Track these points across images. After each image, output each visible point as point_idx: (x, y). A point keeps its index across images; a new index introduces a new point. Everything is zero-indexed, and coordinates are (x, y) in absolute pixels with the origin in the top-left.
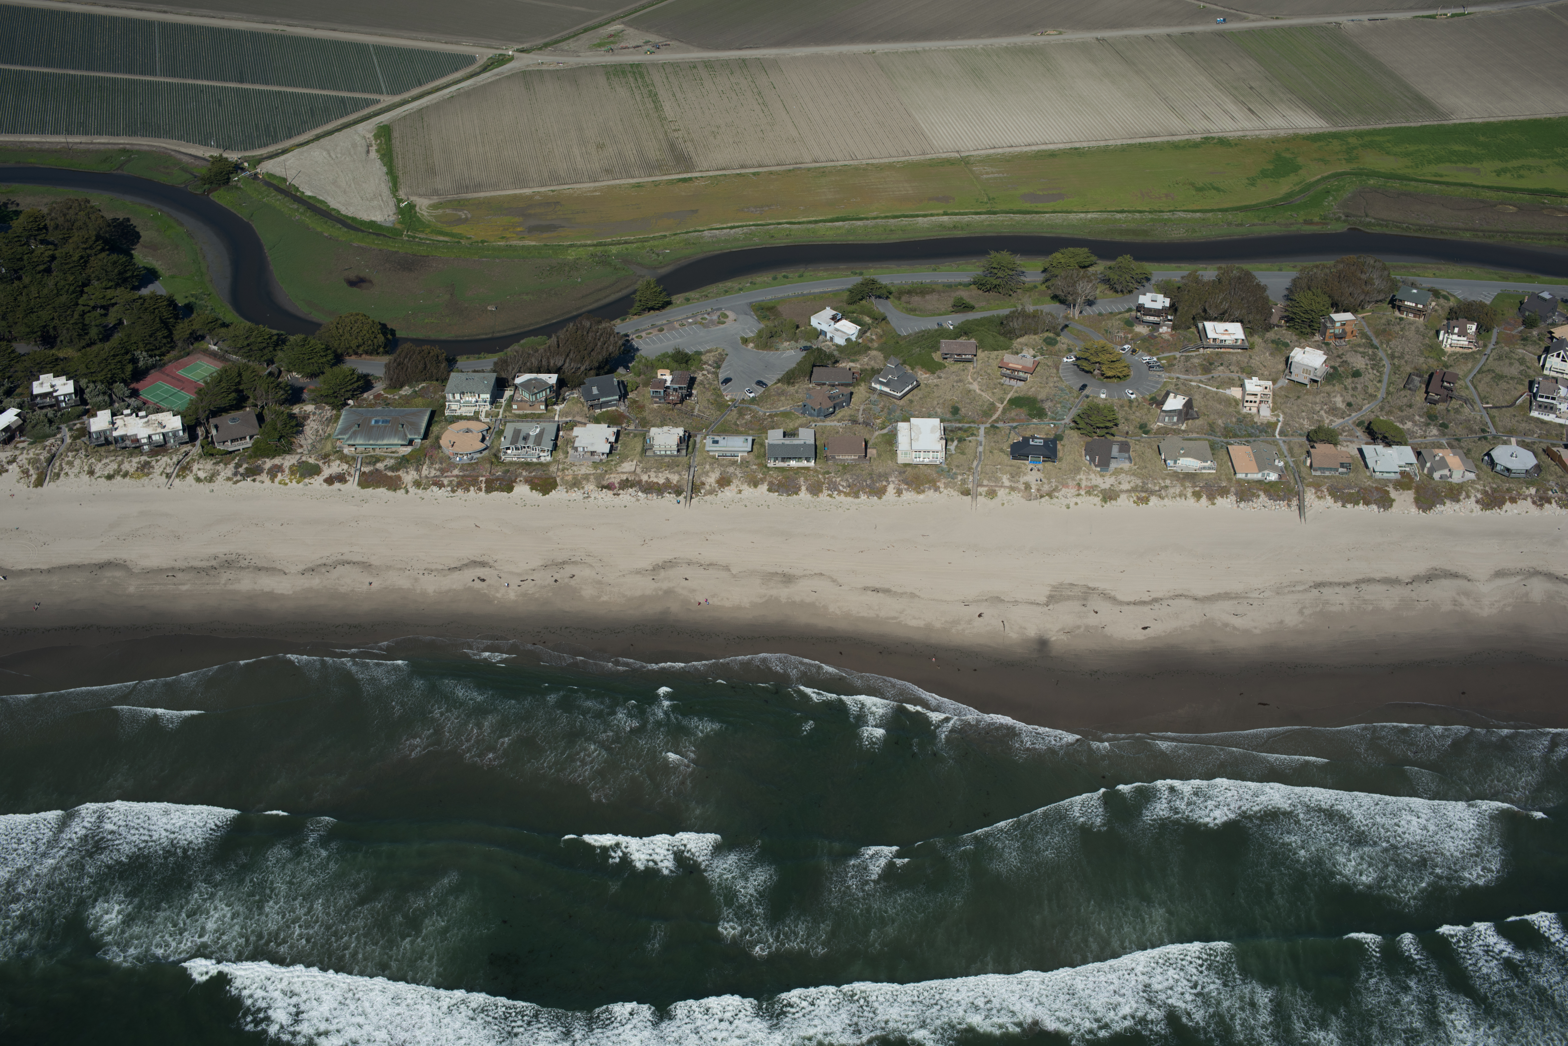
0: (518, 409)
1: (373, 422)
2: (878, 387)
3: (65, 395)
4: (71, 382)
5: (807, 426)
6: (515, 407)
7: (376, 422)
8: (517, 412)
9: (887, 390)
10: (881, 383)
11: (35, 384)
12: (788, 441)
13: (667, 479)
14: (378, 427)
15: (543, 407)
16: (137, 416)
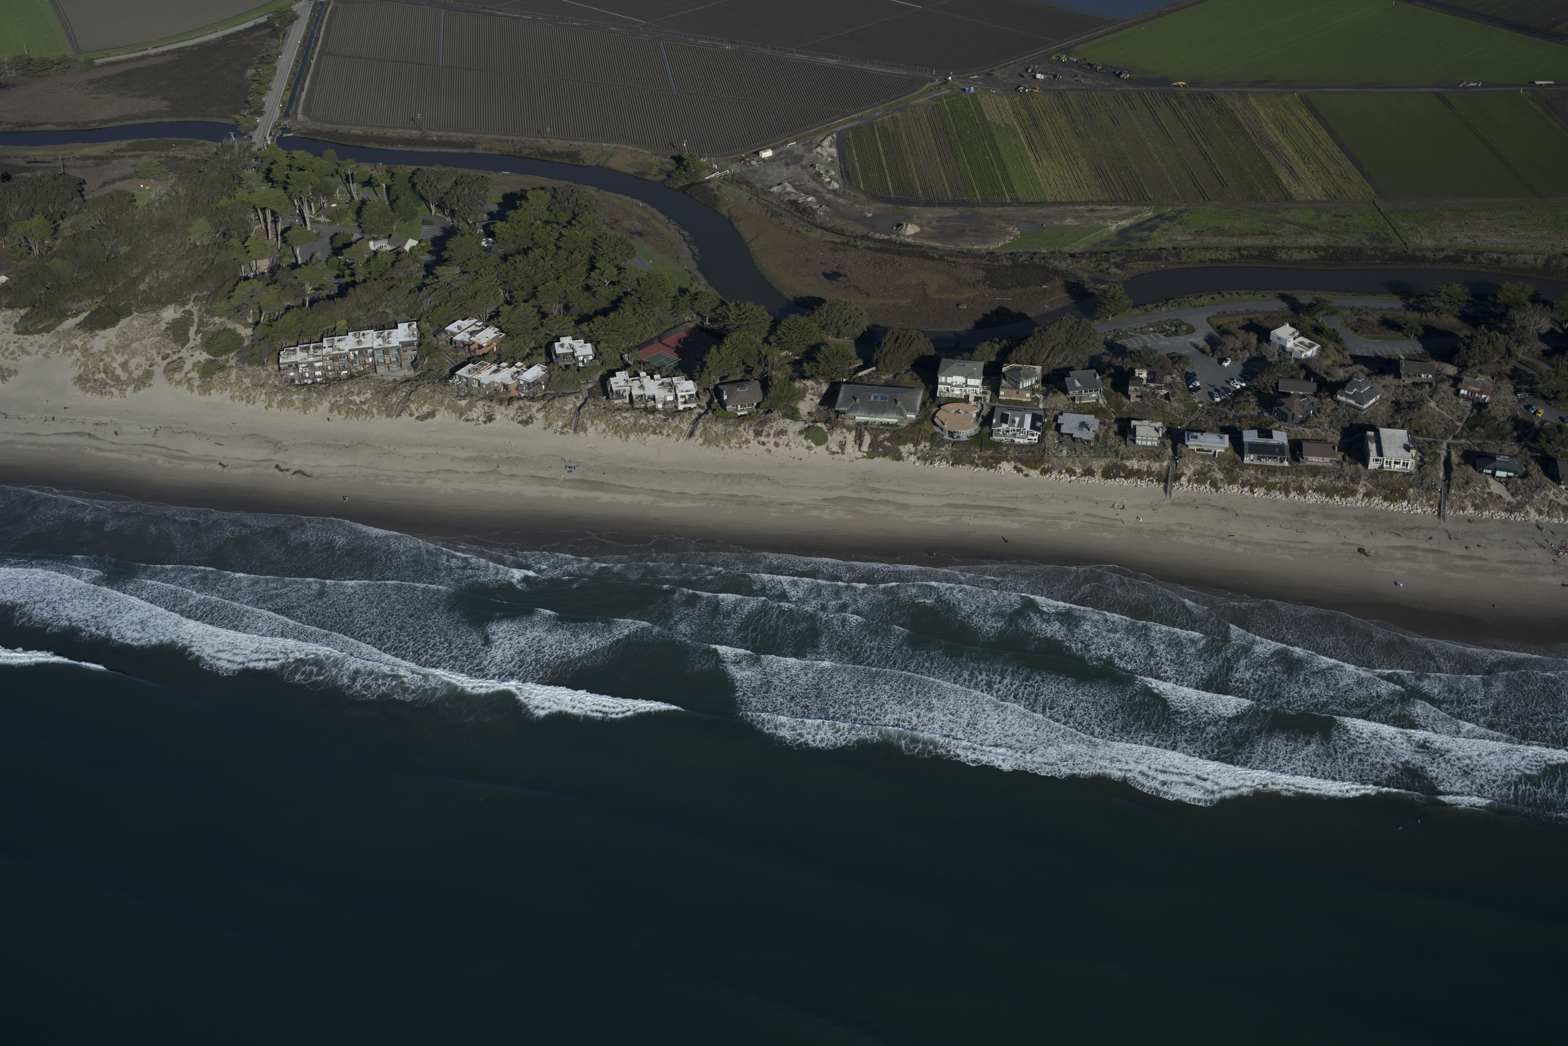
0: (1005, 395)
1: (872, 397)
2: (1343, 399)
3: (585, 356)
4: (589, 345)
5: (1278, 429)
6: (1002, 393)
7: (875, 398)
8: (1004, 398)
9: (1352, 402)
10: (1348, 396)
11: (557, 344)
12: (1262, 441)
13: (1149, 467)
14: (877, 402)
15: (1028, 395)
16: (652, 378)
